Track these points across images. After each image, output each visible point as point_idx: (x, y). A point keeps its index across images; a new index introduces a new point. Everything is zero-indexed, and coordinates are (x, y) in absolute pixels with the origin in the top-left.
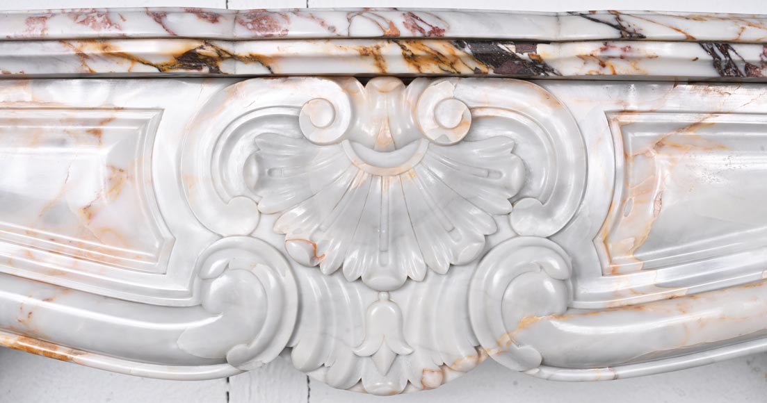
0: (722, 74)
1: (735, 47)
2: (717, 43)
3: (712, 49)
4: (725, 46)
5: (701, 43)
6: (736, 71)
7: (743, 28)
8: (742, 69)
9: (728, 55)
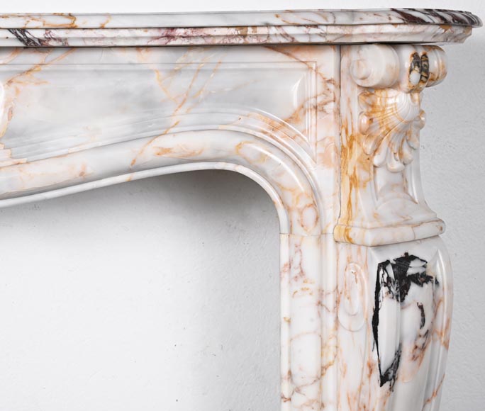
0: (26, 44)
1: (29, 31)
2: (18, 29)
3: (16, 32)
4: (23, 30)
5: (9, 29)
6: (34, 43)
7: (28, 21)
8: (38, 42)
9: (25, 35)
